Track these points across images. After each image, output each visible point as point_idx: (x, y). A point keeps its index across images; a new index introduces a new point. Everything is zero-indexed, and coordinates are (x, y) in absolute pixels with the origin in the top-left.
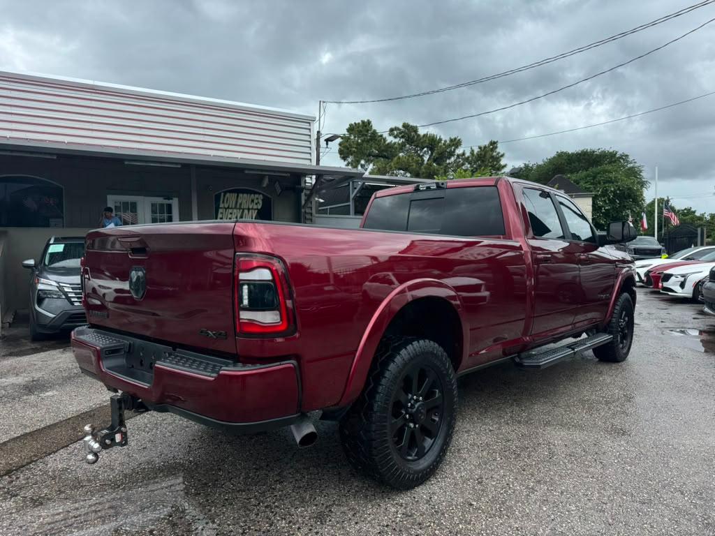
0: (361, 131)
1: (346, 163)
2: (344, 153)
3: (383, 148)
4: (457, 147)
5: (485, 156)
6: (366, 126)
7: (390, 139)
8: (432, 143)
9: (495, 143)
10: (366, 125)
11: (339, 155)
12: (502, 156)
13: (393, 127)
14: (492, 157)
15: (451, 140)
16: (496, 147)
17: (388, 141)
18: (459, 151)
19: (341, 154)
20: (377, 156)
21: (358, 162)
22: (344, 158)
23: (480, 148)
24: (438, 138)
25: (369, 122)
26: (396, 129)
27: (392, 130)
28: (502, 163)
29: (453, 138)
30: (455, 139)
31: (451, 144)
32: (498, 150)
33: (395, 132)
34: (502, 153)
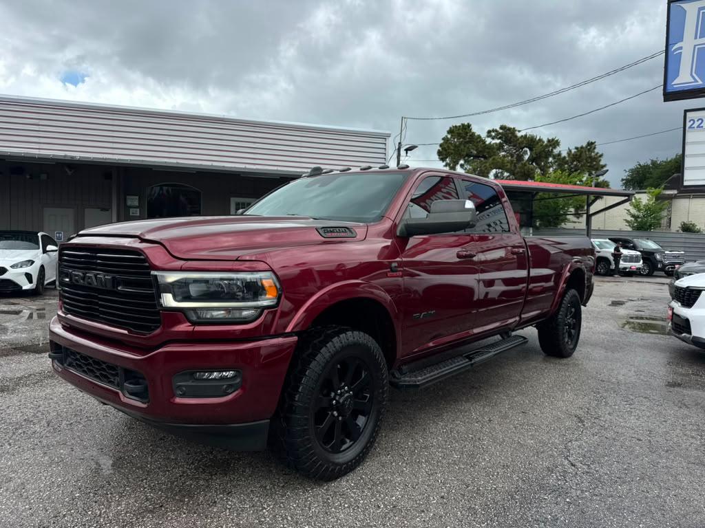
0: (460, 133)
1: (444, 163)
2: (443, 155)
3: (480, 149)
4: (555, 148)
5: (580, 156)
6: (465, 129)
7: (489, 141)
8: (531, 142)
9: (592, 143)
10: (467, 127)
11: (437, 157)
12: (601, 156)
13: (491, 129)
14: (590, 157)
15: (549, 141)
16: (595, 148)
17: (487, 143)
18: (556, 151)
19: (439, 155)
20: (476, 157)
21: (456, 163)
22: (443, 160)
23: (577, 148)
24: (537, 139)
25: (469, 126)
26: (493, 131)
27: (489, 132)
28: (602, 163)
29: (550, 138)
30: (553, 140)
31: (549, 144)
32: (596, 151)
33: (493, 134)
34: (600, 153)
